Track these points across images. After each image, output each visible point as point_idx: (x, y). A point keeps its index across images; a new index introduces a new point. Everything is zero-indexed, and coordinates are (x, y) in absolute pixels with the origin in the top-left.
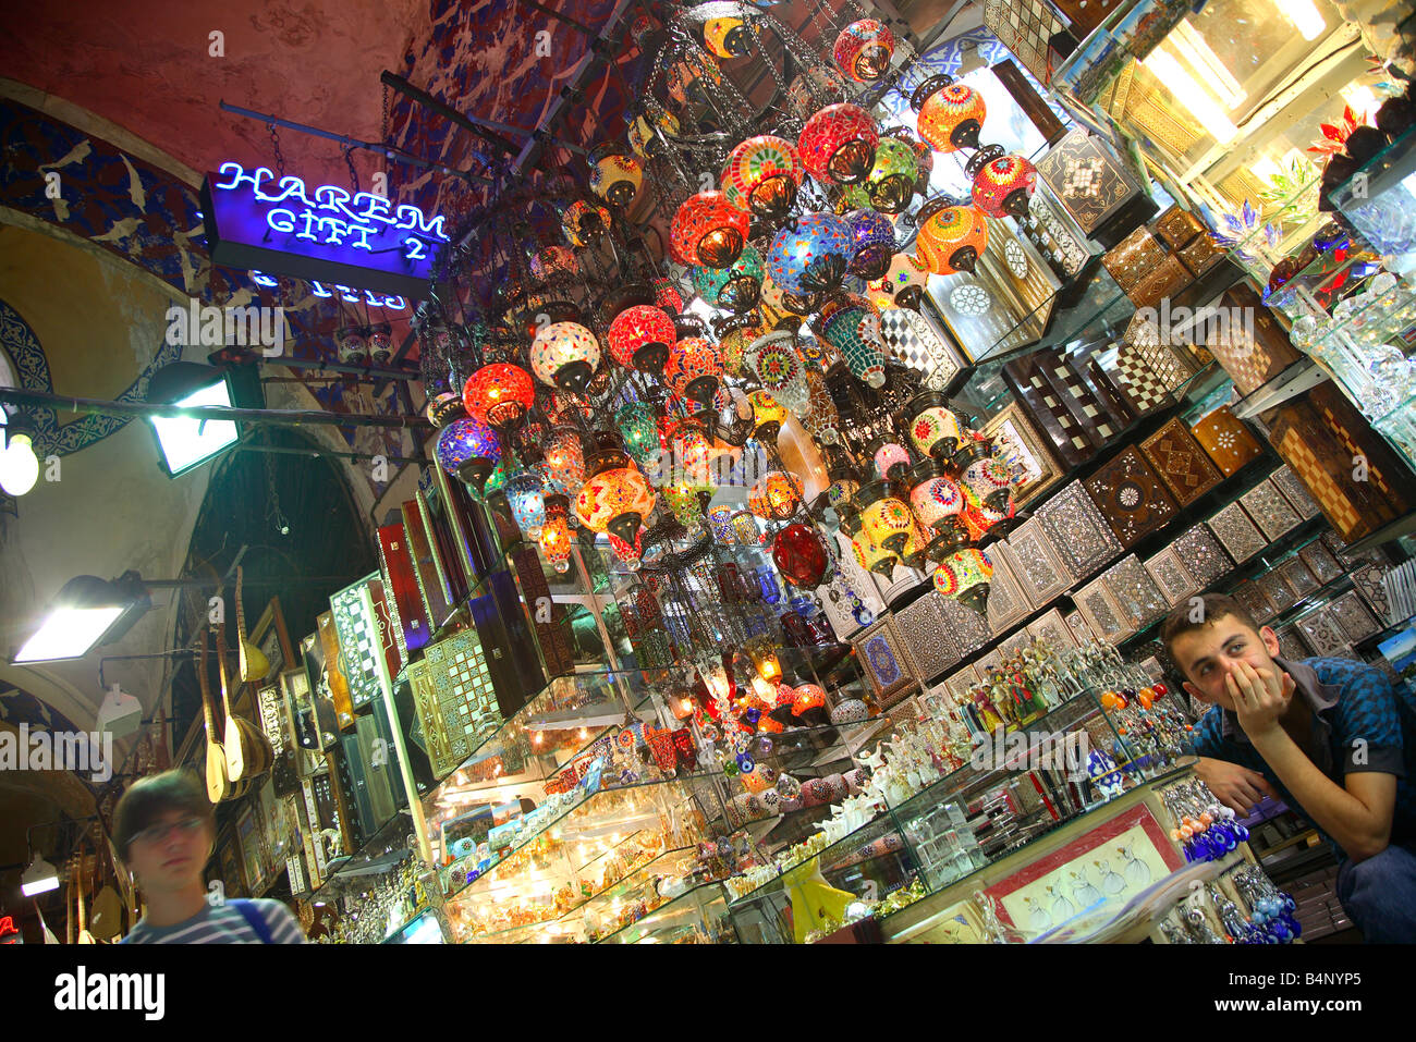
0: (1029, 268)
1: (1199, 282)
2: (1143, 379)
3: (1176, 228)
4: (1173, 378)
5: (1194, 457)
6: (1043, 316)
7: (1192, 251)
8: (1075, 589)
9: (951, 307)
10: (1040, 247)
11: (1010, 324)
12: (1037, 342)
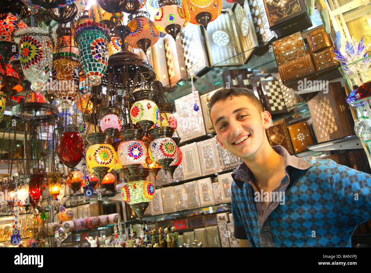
0: (249, 33)
1: (317, 74)
2: (277, 97)
3: (317, 40)
4: (289, 101)
5: (285, 138)
6: (247, 55)
7: (320, 56)
8: (220, 173)
9: (212, 38)
10: (256, 25)
11: (233, 54)
12: (241, 65)
